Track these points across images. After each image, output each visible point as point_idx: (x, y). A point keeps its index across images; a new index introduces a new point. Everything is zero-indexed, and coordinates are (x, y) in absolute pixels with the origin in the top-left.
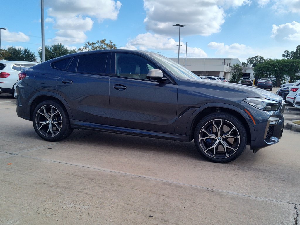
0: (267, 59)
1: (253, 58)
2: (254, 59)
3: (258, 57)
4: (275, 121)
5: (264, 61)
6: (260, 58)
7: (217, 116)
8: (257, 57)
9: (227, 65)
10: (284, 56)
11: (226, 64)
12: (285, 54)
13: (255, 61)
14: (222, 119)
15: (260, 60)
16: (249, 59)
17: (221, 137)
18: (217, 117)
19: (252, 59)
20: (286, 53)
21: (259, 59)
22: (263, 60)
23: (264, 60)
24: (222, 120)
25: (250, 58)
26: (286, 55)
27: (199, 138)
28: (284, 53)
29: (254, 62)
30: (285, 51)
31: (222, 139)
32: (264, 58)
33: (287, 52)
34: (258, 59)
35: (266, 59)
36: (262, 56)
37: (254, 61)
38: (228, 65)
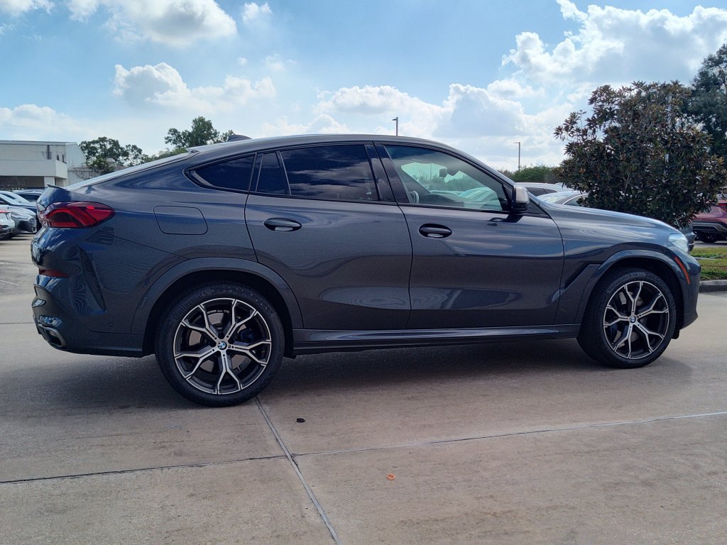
0: (127, 147)
1: (94, 142)
2: (97, 146)
3: (106, 141)
5: (120, 150)
6: (110, 143)
7: (632, 276)
8: (103, 139)
9: (56, 158)
10: (170, 141)
11: (54, 156)
12: (170, 136)
13: (99, 150)
15: (111, 149)
16: (85, 145)
19: (92, 145)
20: (172, 134)
21: (108, 147)
22: (119, 148)
23: (122, 149)
24: (640, 282)
25: (85, 142)
26: (173, 137)
27: (604, 324)
28: (169, 133)
29: (97, 152)
30: (170, 130)
32: (120, 143)
33: (174, 131)
34: (105, 145)
35: (125, 147)
36: (115, 139)
37: (95, 149)
38: (58, 159)
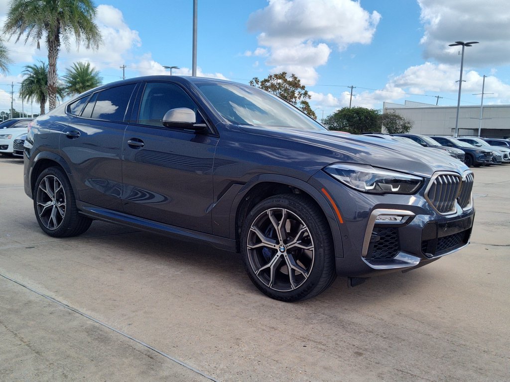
4: (401, 218)
7: (274, 201)
14: (285, 208)
17: (285, 246)
18: (275, 203)
24: (283, 209)
27: (248, 246)
31: (286, 249)
